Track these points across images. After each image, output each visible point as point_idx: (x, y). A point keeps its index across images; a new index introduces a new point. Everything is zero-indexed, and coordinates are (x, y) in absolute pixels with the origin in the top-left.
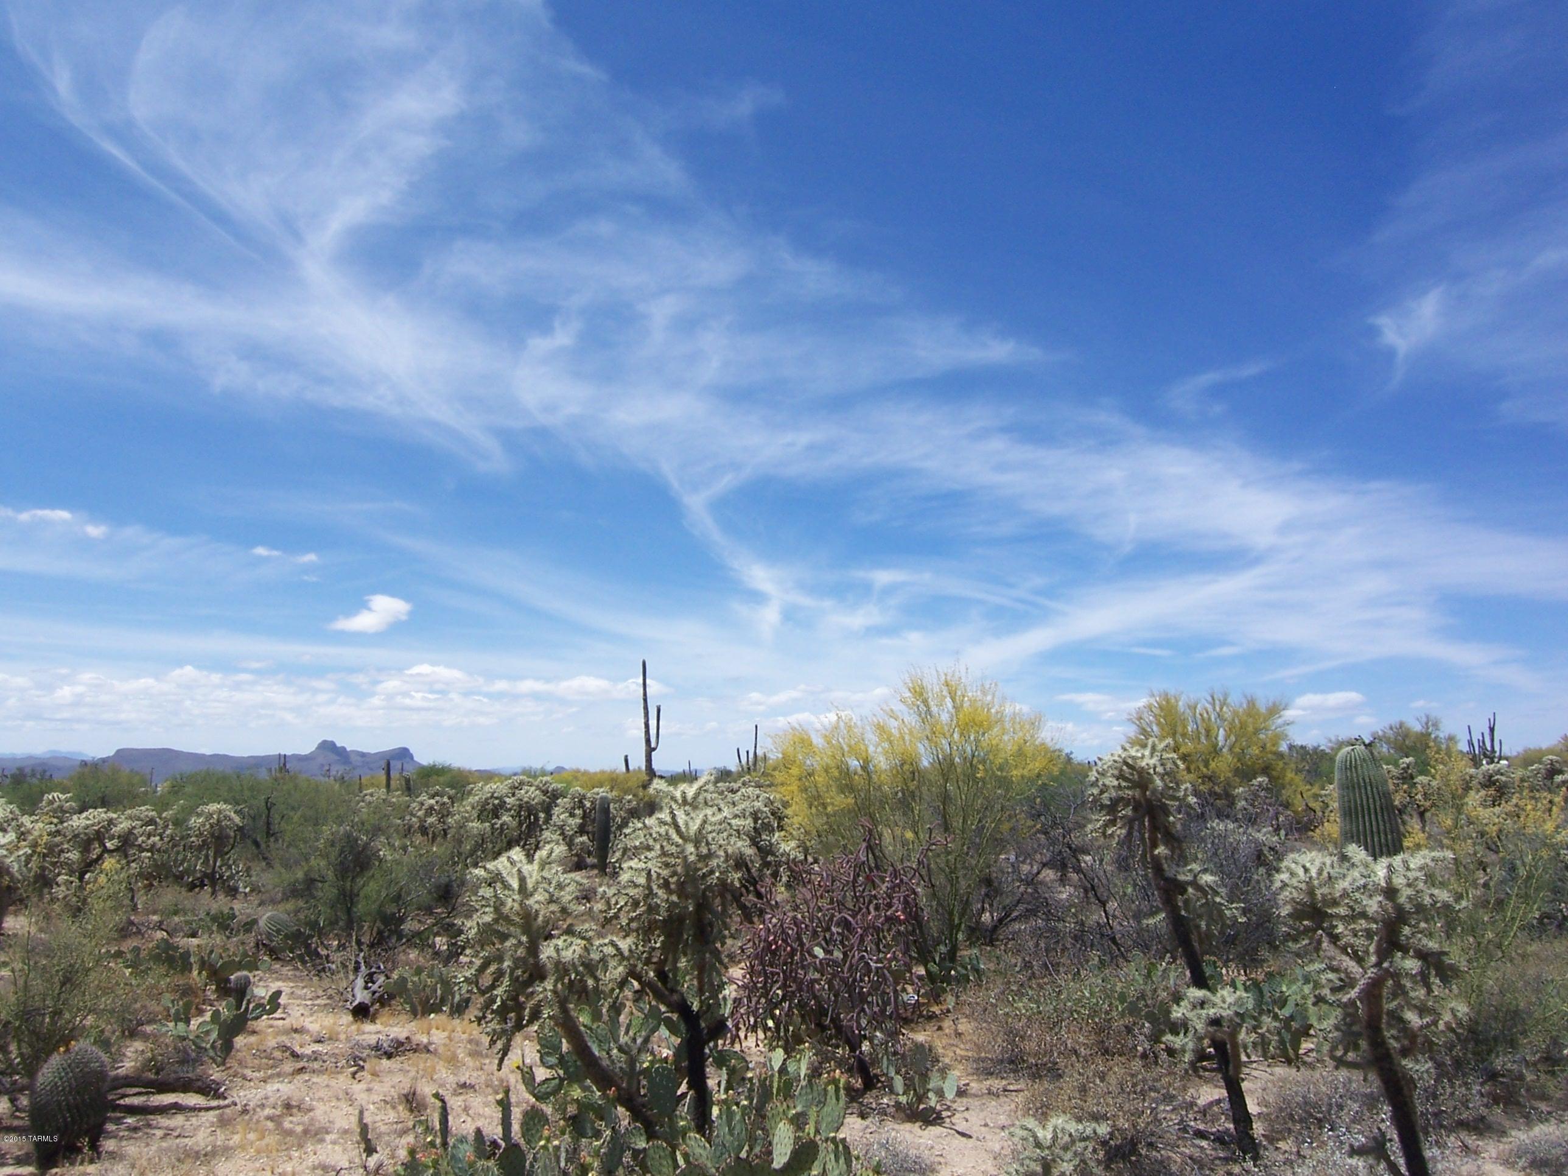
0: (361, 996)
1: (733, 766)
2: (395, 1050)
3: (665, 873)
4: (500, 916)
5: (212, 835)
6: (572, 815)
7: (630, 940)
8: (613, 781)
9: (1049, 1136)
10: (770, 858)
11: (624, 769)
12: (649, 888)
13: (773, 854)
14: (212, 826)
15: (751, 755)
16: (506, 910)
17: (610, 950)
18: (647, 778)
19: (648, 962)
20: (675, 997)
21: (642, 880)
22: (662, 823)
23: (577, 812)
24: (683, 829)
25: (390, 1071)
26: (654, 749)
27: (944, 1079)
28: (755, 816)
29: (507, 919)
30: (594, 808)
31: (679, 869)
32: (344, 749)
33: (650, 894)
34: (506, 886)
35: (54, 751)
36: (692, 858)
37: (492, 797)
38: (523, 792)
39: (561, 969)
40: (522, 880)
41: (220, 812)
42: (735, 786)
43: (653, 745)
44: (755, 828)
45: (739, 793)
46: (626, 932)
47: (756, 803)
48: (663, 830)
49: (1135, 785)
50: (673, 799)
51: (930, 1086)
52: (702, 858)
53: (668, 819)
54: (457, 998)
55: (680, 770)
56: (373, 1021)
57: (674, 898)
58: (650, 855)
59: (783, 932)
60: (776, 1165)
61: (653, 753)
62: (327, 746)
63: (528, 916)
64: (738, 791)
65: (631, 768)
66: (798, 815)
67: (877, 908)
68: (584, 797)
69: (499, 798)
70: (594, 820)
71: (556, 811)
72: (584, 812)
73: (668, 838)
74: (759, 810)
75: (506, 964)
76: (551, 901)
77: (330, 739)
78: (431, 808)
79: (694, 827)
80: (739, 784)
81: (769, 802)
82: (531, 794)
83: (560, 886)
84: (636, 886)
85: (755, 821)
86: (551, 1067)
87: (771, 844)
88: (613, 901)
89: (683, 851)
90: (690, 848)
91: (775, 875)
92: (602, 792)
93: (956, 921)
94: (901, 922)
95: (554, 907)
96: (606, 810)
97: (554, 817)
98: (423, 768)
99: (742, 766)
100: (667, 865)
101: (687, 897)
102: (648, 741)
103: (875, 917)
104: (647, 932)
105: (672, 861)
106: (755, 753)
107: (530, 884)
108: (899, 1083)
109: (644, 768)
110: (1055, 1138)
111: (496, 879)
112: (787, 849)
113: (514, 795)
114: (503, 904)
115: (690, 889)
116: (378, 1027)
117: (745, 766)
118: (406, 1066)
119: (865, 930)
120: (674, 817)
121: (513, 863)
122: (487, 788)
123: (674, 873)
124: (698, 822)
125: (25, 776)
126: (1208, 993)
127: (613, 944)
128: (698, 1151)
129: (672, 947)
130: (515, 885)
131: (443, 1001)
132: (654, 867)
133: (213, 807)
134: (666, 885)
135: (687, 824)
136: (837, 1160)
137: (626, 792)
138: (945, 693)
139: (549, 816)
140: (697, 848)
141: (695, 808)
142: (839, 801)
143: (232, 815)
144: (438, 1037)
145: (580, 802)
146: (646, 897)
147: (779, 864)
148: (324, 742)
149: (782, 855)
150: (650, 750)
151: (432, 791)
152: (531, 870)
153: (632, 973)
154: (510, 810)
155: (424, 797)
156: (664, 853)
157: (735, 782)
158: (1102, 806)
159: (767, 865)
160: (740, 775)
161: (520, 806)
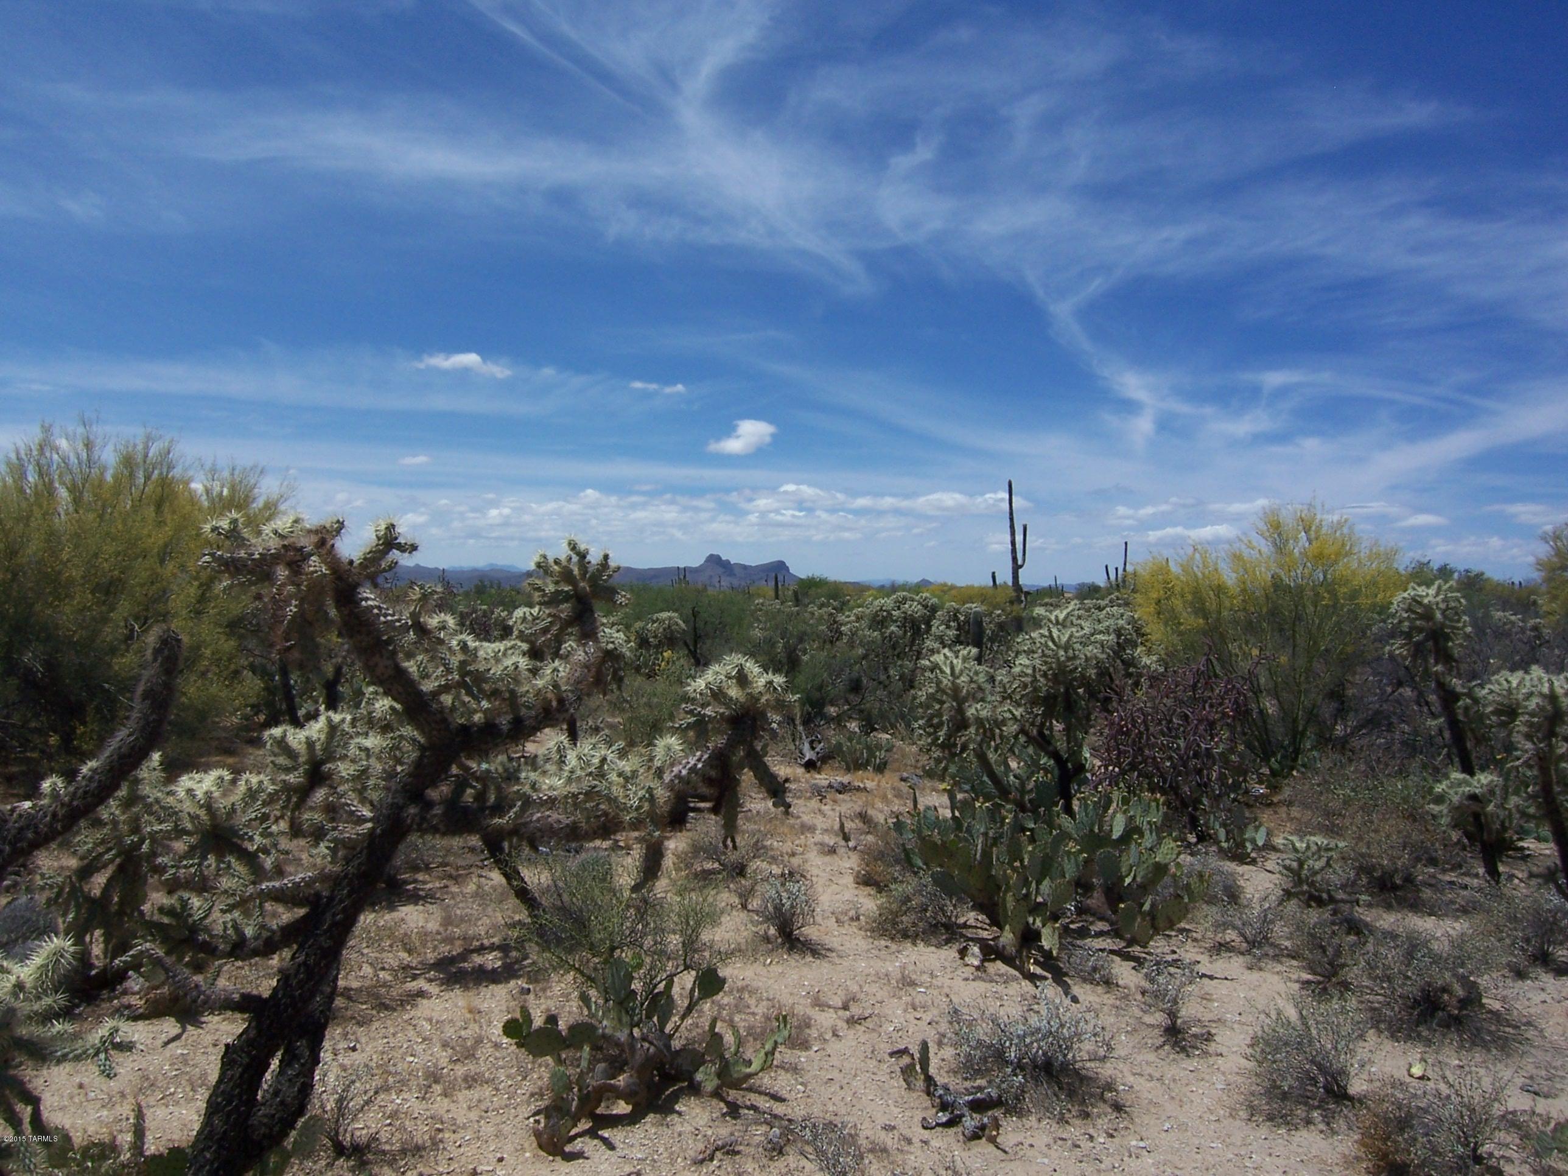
0: (809, 755)
1: (1101, 581)
2: (843, 789)
3: (1044, 668)
4: (939, 689)
5: (666, 637)
6: (948, 627)
7: (1021, 710)
8: (981, 595)
9: (1304, 845)
10: (1131, 670)
11: (991, 583)
12: (1034, 676)
13: (1135, 667)
14: (664, 629)
15: (1120, 572)
16: (942, 686)
17: (1008, 715)
18: (1014, 594)
19: (1033, 724)
20: (1051, 748)
21: (1029, 671)
22: (1042, 636)
23: (952, 624)
24: (1057, 640)
25: (844, 801)
26: (1021, 566)
27: (1257, 831)
28: (1119, 632)
29: (944, 692)
30: (968, 622)
31: (1054, 666)
32: (728, 562)
33: (1035, 680)
34: (942, 672)
35: (492, 564)
36: (1063, 659)
37: (881, 610)
38: (907, 606)
39: (980, 722)
40: (952, 668)
41: (670, 618)
42: (1102, 603)
43: (1020, 562)
44: (1118, 643)
45: (1104, 612)
46: (1018, 704)
47: (1121, 622)
48: (1043, 640)
49: (1421, 617)
50: (1050, 620)
51: (1247, 836)
52: (1069, 659)
53: (1047, 634)
54: (878, 761)
55: (1046, 584)
56: (819, 773)
57: (1050, 684)
58: (1035, 656)
59: (1133, 719)
60: (1114, 837)
61: (1020, 570)
62: (714, 560)
63: (956, 689)
64: (1104, 608)
65: (998, 582)
66: (1156, 631)
67: (1211, 706)
68: (957, 611)
69: (888, 611)
70: (968, 632)
71: (935, 623)
72: (959, 624)
73: (1047, 646)
74: (1122, 628)
75: (944, 718)
76: (972, 681)
77: (715, 553)
78: (821, 617)
79: (1064, 639)
80: (1106, 601)
81: (1132, 621)
82: (914, 608)
83: (977, 673)
84: (1027, 675)
85: (1119, 636)
86: (966, 792)
87: (1134, 658)
88: (1008, 686)
89: (1056, 654)
90: (1061, 653)
91: (1137, 684)
92: (975, 607)
93: (1300, 728)
94: (1229, 717)
95: (973, 685)
96: (979, 624)
97: (933, 629)
98: (801, 581)
99: (1110, 583)
100: (1046, 663)
101: (1059, 683)
102: (1015, 559)
103: (1209, 712)
104: (1034, 702)
105: (1049, 660)
106: (1124, 570)
107: (957, 670)
108: (1222, 834)
109: (1010, 583)
110: (1308, 847)
111: (935, 667)
112: (1148, 662)
113: (899, 608)
114: (941, 682)
115: (1061, 678)
116: (823, 776)
117: (1114, 583)
118: (854, 798)
119: (1200, 721)
120: (1050, 632)
121: (946, 657)
122: (876, 603)
123: (1051, 668)
124: (1067, 636)
125: (485, 586)
126: (1468, 777)
127: (1010, 711)
128: (1066, 824)
129: (1049, 714)
130: (948, 671)
131: (868, 763)
132: (1037, 662)
133: (664, 615)
134: (1045, 675)
135: (1059, 637)
136: (1151, 833)
137: (996, 607)
138: (1300, 528)
139: (929, 627)
140: (1066, 652)
141: (1064, 627)
142: (1191, 621)
143: (680, 622)
144: (869, 785)
145: (955, 615)
146: (1032, 683)
147: (1141, 675)
148: (712, 556)
149: (1144, 667)
150: (1016, 568)
151: (818, 602)
152: (958, 664)
153: (1023, 731)
154: (896, 621)
155: (812, 608)
156: (1044, 655)
157: (1103, 600)
158: (1402, 632)
159: (1129, 675)
160: (1110, 590)
161: (905, 618)
